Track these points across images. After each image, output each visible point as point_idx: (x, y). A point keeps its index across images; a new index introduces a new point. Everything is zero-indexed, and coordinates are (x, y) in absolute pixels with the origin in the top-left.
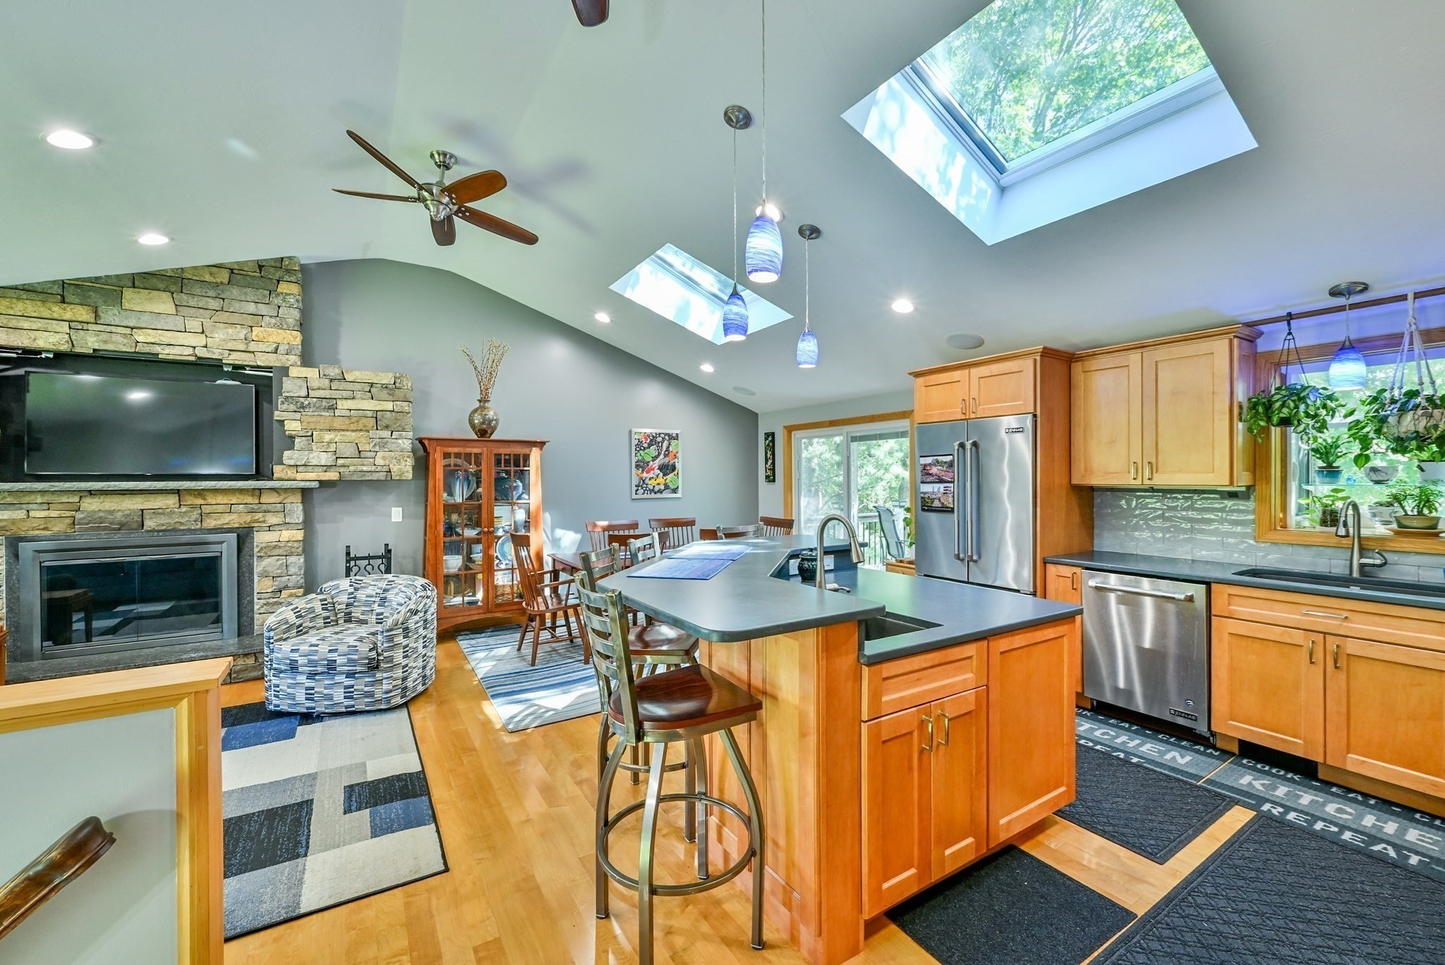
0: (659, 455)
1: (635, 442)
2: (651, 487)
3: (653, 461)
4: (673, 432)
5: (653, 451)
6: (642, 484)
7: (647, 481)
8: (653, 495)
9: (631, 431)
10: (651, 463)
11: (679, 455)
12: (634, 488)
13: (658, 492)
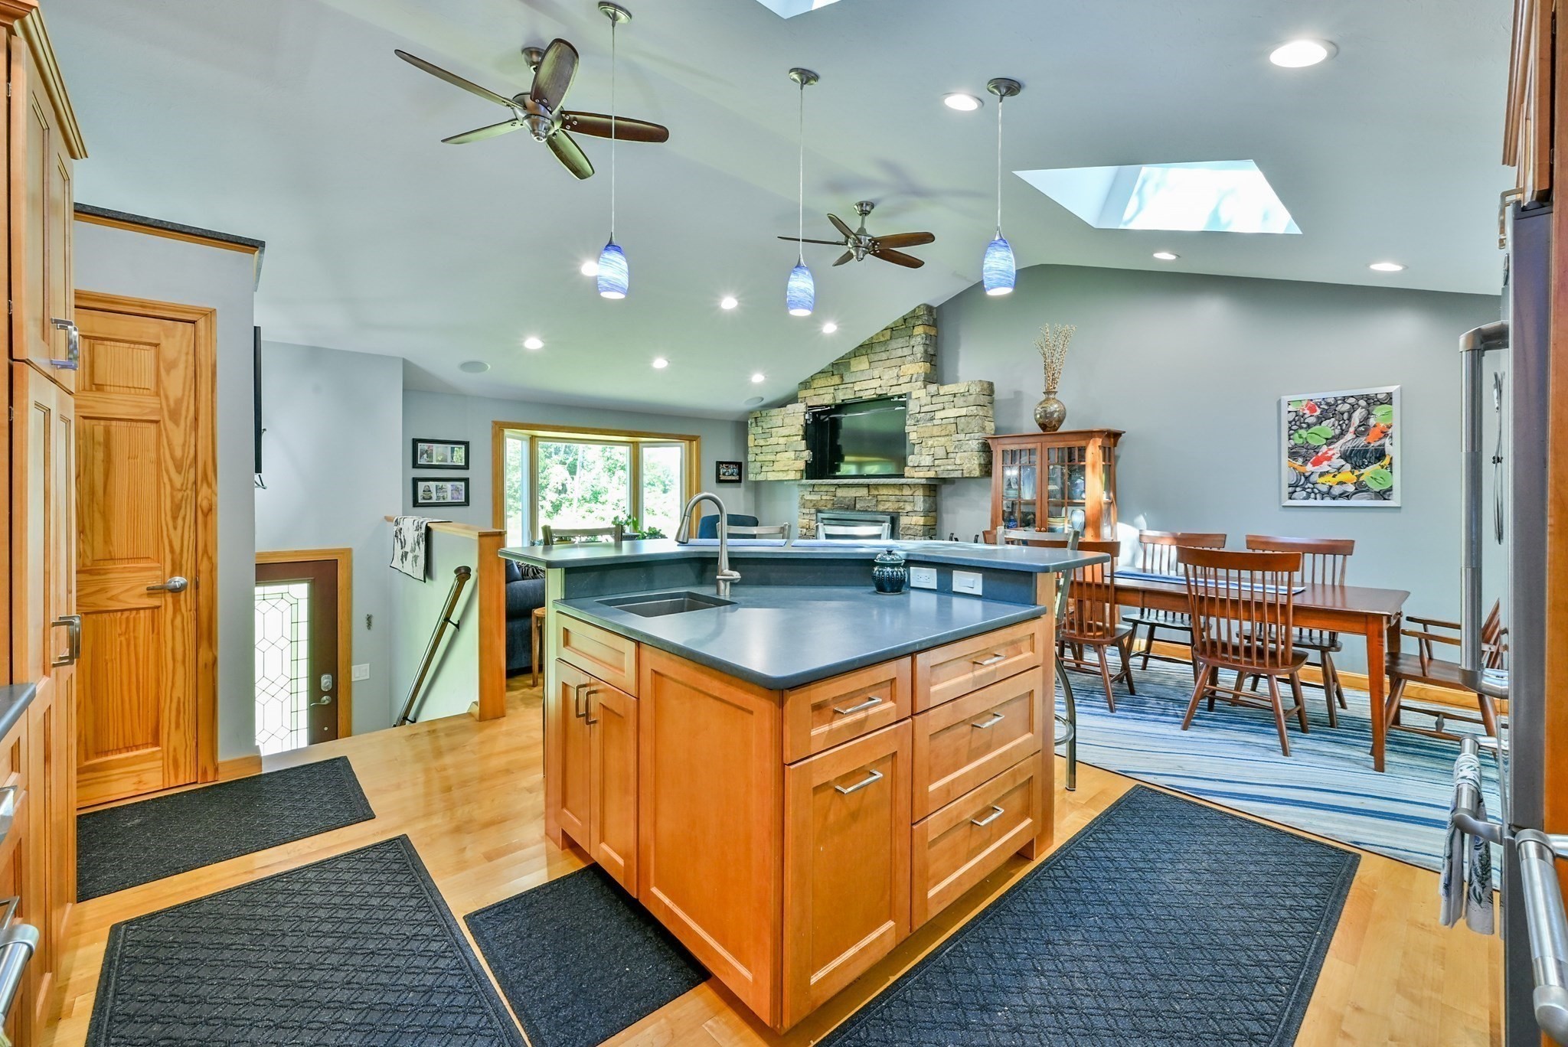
0: (1343, 433)
1: (1286, 418)
2: (1324, 489)
3: (1329, 445)
4: (1381, 391)
5: (1328, 428)
6: (1302, 484)
7: (1314, 478)
8: (1328, 502)
9: (1279, 403)
10: (1325, 448)
11: (1395, 431)
12: (1286, 490)
13: (1341, 496)
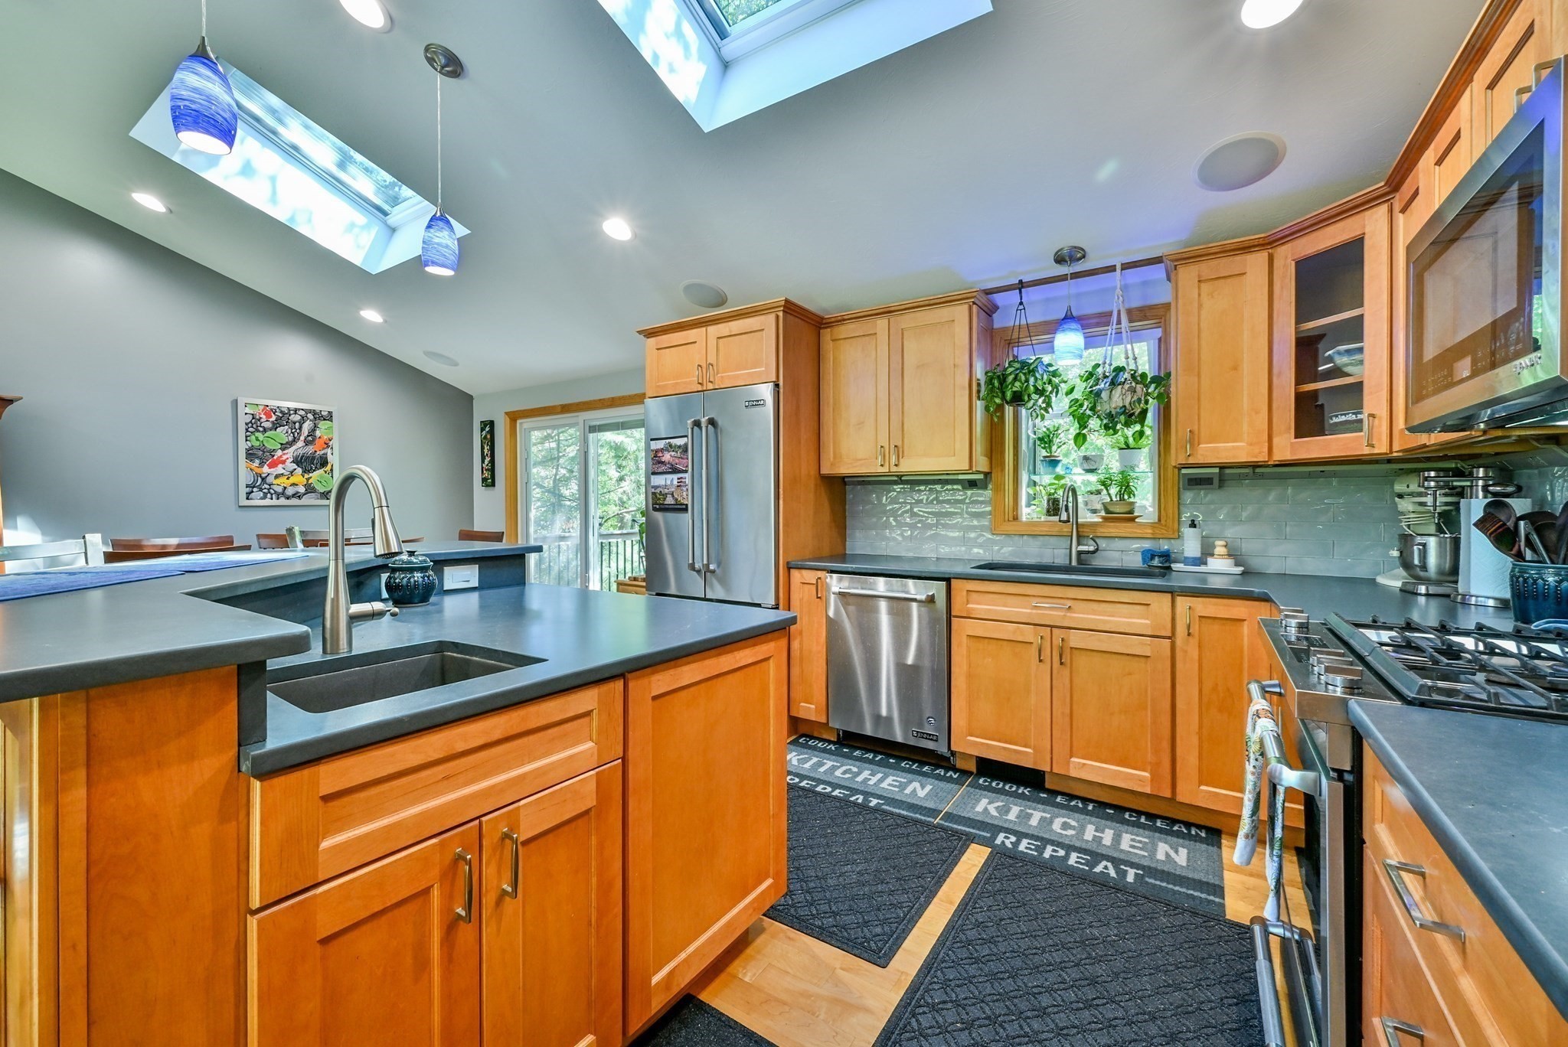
0: (295, 441)
1: (243, 420)
2: (279, 489)
3: (283, 449)
4: (323, 408)
5: (282, 434)
6: (260, 484)
7: (270, 479)
8: (282, 501)
9: (235, 403)
10: (279, 453)
11: (335, 443)
12: (243, 491)
13: (294, 496)
